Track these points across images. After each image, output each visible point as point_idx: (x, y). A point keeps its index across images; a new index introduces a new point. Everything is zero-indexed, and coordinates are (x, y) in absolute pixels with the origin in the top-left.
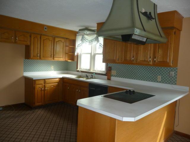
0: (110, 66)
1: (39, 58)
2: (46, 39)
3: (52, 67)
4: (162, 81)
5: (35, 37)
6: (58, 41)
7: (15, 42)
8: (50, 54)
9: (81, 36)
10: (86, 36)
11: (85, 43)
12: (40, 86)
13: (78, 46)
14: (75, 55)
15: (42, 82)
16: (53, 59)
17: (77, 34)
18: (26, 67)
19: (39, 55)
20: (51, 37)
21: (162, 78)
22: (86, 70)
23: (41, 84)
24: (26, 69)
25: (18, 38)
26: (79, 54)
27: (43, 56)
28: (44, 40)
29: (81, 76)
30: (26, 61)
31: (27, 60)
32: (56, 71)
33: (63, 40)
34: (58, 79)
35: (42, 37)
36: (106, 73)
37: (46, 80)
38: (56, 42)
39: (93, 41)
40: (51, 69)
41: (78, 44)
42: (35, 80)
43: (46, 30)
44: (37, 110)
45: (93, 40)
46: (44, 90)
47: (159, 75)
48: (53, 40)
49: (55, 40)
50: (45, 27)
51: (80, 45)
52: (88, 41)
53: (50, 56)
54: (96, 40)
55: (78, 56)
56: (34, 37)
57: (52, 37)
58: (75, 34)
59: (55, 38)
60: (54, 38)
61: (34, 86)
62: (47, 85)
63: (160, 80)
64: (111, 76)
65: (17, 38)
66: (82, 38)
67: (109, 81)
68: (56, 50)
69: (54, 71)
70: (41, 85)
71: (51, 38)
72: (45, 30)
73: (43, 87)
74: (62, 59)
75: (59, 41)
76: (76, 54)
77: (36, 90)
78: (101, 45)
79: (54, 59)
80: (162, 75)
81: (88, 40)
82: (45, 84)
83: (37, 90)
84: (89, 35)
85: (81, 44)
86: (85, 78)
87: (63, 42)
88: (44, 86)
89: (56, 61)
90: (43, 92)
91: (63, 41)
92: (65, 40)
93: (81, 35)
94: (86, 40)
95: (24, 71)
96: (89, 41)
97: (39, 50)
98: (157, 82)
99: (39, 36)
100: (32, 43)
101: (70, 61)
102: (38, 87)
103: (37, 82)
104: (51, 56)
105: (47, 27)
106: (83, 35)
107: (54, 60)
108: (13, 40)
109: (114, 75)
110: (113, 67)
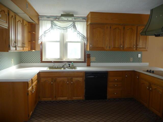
2: (19, 20)
4: (133, 61)
9: (50, 22)
10: (56, 22)
21: (133, 59)
26: (43, 42)
34: (37, 75)
36: (85, 60)
37: (33, 79)
38: (24, 26)
45: (67, 27)
47: (131, 57)
61: (27, 90)
63: (132, 61)
64: (90, 62)
67: (88, 67)
69: (14, 65)
74: (27, 49)
78: (79, 33)
80: (133, 57)
81: (60, 27)
82: (32, 84)
83: (30, 95)
88: (32, 87)
94: (57, 26)
96: (62, 28)
98: (130, 62)
102: (30, 91)
104: (22, 45)
106: (52, 21)
109: (93, 62)
110: (92, 54)
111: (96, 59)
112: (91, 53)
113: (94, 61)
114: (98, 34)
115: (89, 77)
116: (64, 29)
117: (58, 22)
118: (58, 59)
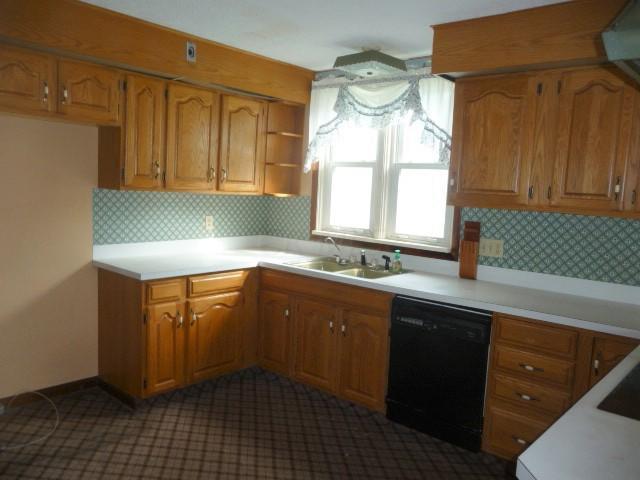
0: (475, 219)
1: (159, 181)
2: (190, 99)
3: (210, 222)
5: (144, 90)
6: (237, 111)
7: (59, 113)
8: (205, 168)
9: (336, 91)
10: (356, 90)
11: (351, 121)
12: (170, 306)
13: (318, 133)
14: (306, 172)
15: (177, 290)
16: (218, 188)
17: (314, 83)
18: (101, 223)
19: (159, 170)
20: (210, 95)
22: (355, 232)
23: (175, 299)
24: (101, 232)
25: (71, 93)
26: (321, 167)
27: (177, 177)
28: (180, 103)
29: (333, 260)
30: (101, 195)
31: (105, 191)
32: (222, 235)
33: (256, 108)
34: (239, 275)
35: (173, 90)
36: (455, 249)
37: (195, 280)
38: (230, 113)
39: (390, 109)
40: (204, 228)
41: (320, 124)
42: (149, 284)
43: (193, 60)
44: (156, 413)
45: (391, 105)
46: (187, 323)
48: (218, 105)
49: (225, 106)
50: (188, 45)
51: (326, 129)
52: (366, 110)
53: (204, 175)
54: (407, 107)
55: (315, 174)
56: (139, 91)
57: (214, 91)
58: (306, 79)
59: (225, 98)
60: (221, 96)
61: (144, 306)
62: (198, 302)
64: (477, 262)
65: (66, 95)
66: (341, 97)
67: (467, 282)
68: (228, 149)
69: (216, 236)
70: (174, 304)
71: (209, 99)
72: (189, 58)
73: (182, 312)
74: (251, 189)
75: (240, 109)
76: (308, 166)
77: (153, 324)
78: (430, 126)
79: (221, 186)
81: (365, 106)
82: (188, 296)
83: (159, 325)
84: (374, 86)
85: (333, 124)
86: (356, 270)
87: (258, 116)
88: (187, 304)
89: (229, 196)
90: (180, 332)
91: (256, 112)
92: (265, 104)
93: (331, 86)
94: (356, 105)
95: (97, 242)
96: (373, 111)
97: (160, 150)
99: (160, 87)
100: (131, 119)
101: (285, 195)
102: (162, 310)
103: (157, 292)
104: (209, 174)
105: (195, 47)
106: (343, 88)
107: (224, 193)
108: (48, 103)
109: (491, 260)
110: (489, 225)
111: (506, 251)
112: (484, 220)
113: (496, 260)
114: (489, 124)
115: (403, 319)
116: (378, 112)
117: (363, 88)
118: (365, 233)
